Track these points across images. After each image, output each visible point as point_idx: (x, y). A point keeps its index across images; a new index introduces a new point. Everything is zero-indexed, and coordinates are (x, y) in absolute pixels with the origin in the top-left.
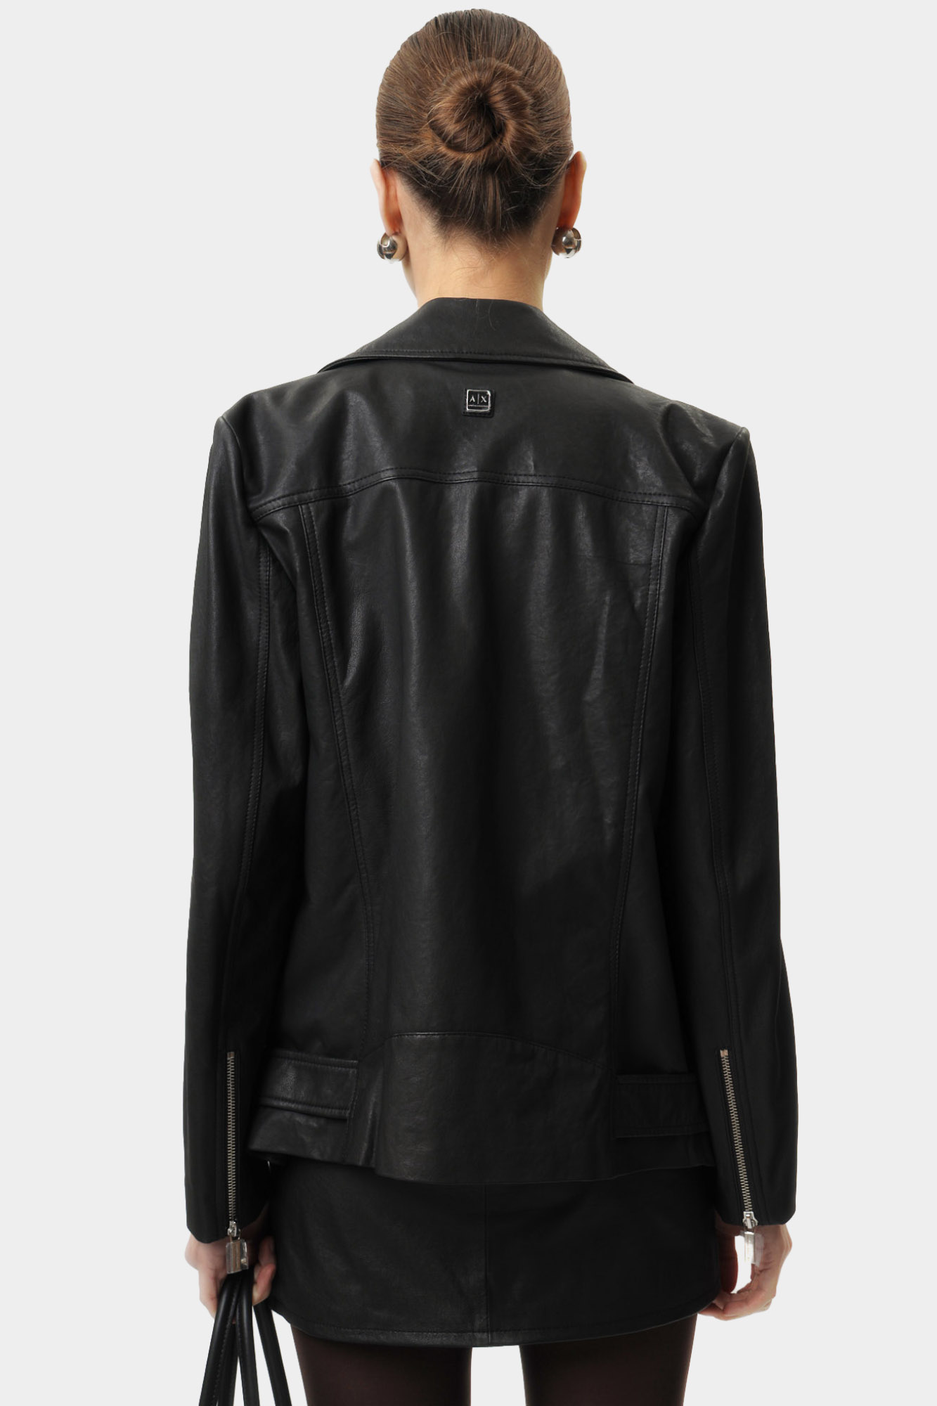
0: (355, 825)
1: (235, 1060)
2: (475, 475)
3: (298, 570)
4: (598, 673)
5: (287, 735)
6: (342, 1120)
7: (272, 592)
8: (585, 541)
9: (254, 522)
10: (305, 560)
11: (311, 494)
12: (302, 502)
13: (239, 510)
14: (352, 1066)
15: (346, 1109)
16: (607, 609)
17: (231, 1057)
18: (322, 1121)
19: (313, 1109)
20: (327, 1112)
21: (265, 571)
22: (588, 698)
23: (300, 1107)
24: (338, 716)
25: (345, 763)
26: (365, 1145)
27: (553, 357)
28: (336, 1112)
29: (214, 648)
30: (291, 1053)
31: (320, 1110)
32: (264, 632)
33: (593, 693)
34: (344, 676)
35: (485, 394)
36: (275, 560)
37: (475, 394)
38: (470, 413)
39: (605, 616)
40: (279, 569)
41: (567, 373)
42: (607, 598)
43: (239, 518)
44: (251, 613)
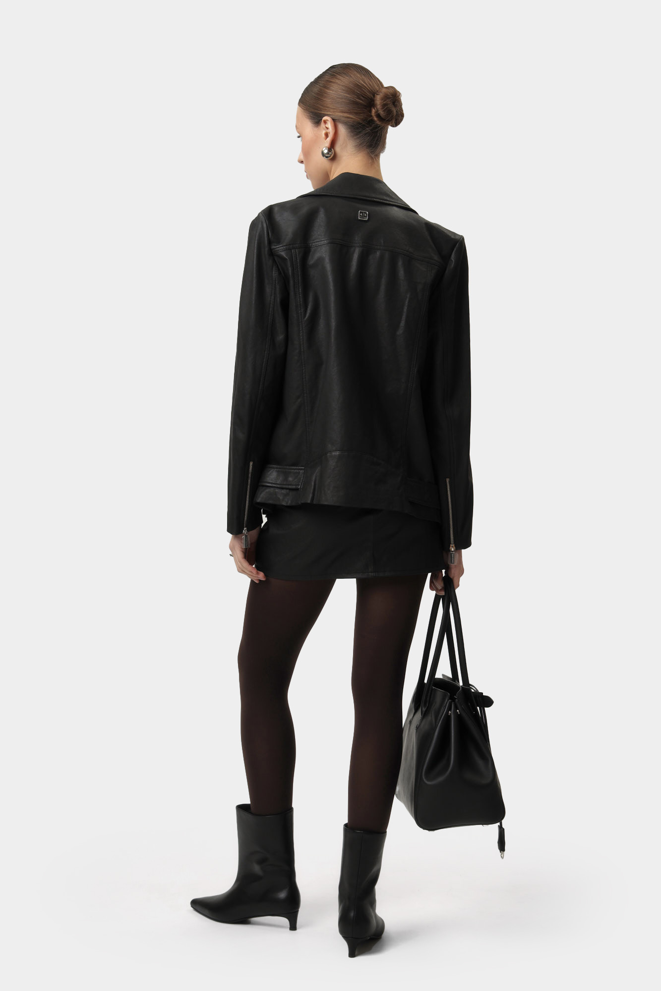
0: (304, 375)
1: (253, 465)
2: (361, 244)
3: (290, 274)
4: (403, 324)
5: (281, 337)
6: (297, 489)
7: (277, 282)
8: (401, 273)
9: (272, 253)
10: (293, 270)
11: (297, 245)
12: (294, 248)
13: (267, 249)
14: (301, 469)
15: (299, 485)
16: (407, 300)
17: (251, 464)
18: (288, 491)
19: (284, 486)
20: (290, 487)
21: (275, 274)
22: (398, 333)
23: (278, 486)
24: (301, 332)
25: (302, 350)
26: (311, 496)
27: (391, 201)
28: (294, 487)
29: (254, 302)
30: (275, 466)
31: (287, 487)
32: (273, 297)
33: (400, 331)
34: (305, 317)
35: (366, 213)
36: (279, 270)
37: (362, 213)
38: (360, 220)
39: (407, 302)
40: (280, 273)
41: (395, 208)
42: (408, 296)
43: (266, 253)
44: (268, 289)
